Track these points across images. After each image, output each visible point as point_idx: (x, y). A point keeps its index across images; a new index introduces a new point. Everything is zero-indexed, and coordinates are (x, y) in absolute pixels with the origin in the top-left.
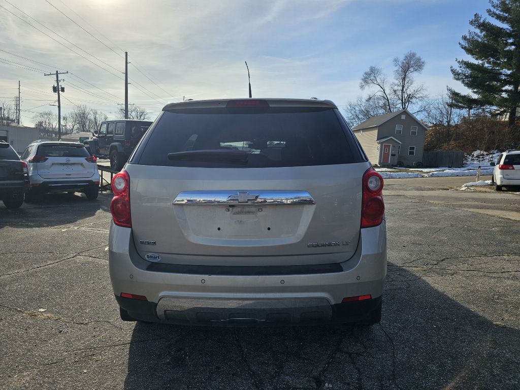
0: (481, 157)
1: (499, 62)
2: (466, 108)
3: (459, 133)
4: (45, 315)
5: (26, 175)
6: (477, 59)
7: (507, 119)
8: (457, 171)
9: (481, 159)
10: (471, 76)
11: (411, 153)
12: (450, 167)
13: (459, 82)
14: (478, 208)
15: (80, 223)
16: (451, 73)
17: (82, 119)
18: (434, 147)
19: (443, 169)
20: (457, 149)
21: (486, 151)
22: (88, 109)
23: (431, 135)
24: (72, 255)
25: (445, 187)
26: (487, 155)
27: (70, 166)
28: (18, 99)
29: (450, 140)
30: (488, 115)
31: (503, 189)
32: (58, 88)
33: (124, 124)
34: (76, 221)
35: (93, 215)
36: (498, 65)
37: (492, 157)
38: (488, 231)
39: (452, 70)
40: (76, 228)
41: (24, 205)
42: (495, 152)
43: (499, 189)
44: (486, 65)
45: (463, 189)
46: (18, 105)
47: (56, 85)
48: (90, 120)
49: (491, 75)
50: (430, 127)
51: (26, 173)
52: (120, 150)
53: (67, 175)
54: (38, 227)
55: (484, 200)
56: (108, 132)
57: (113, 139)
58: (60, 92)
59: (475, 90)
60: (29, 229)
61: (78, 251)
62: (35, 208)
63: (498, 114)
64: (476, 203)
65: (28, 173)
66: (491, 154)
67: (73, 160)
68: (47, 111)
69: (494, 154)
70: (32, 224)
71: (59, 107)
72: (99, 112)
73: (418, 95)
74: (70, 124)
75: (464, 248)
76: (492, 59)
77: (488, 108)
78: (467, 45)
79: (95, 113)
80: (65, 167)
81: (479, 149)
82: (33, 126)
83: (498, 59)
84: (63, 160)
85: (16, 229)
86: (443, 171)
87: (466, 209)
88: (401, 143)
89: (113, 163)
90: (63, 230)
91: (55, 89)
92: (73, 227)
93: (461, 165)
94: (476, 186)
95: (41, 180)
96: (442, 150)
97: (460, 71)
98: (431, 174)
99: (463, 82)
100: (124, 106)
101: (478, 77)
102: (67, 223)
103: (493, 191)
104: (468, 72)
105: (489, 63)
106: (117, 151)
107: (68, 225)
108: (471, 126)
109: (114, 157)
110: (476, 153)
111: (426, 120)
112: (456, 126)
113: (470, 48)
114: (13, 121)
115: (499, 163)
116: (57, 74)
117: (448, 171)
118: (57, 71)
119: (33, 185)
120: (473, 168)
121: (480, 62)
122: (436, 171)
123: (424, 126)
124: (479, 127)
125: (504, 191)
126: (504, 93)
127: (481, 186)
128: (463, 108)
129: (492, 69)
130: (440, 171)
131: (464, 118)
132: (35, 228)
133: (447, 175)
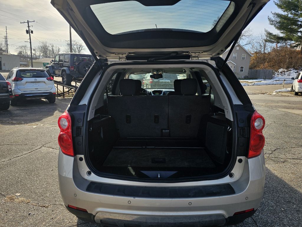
0: (284, 72)
1: (297, 13)
2: (276, 42)
3: (270, 58)
4: (20, 199)
5: (10, 90)
6: (284, 11)
7: (300, 49)
8: (269, 82)
9: (283, 74)
10: (280, 22)
11: (242, 71)
12: (265, 79)
13: (273, 26)
14: (287, 109)
15: (44, 121)
16: (268, 20)
17: (44, 49)
18: (255, 67)
19: (260, 80)
20: (269, 68)
21: (286, 69)
22: (48, 44)
23: (254, 59)
24: (40, 147)
25: (262, 92)
26: (287, 71)
27: (37, 83)
28: (6, 38)
29: (265, 62)
30: (289, 47)
31: (299, 94)
32: (29, 31)
33: (70, 56)
34: (42, 120)
35: (53, 115)
36: (297, 15)
37: (290, 73)
38: (298, 127)
39: (268, 19)
40: (42, 125)
41: (11, 108)
42: (292, 69)
43: (297, 94)
44: (290, 15)
45: (274, 94)
46: (6, 41)
47: (28, 29)
48: (50, 50)
49: (292, 21)
50: (253, 54)
51: (10, 89)
52: (68, 72)
53: (36, 89)
54: (18, 124)
55: (289, 102)
56: (60, 61)
57: (63, 65)
58: (31, 34)
59: (282, 31)
60: (13, 126)
61: (43, 143)
62: (17, 110)
63: (295, 46)
64: (285, 104)
65: (11, 89)
66: (289, 71)
67: (39, 79)
68: (24, 45)
69: (291, 71)
70: (15, 122)
71: (30, 43)
72: (55, 46)
73: (246, 34)
74: (38, 53)
75: (286, 140)
76: (293, 12)
77: (289, 42)
78: (279, 3)
79: (53, 46)
80: (34, 83)
81: (282, 68)
82: (16, 54)
83: (297, 12)
84: (33, 79)
85: (5, 126)
86: (260, 81)
87: (280, 109)
88: (235, 64)
89: (64, 80)
90: (34, 127)
91: (27, 32)
92: (40, 124)
93: (271, 78)
94: (282, 92)
95: (20, 92)
96: (260, 68)
97: (274, 19)
98: (253, 83)
99: (275, 26)
100: (69, 42)
101: (284, 23)
102: (37, 121)
103: (292, 95)
104: (278, 20)
105: (292, 14)
106: (66, 73)
107: (37, 123)
108: (278, 54)
109: (64, 77)
110: (280, 70)
111: (251, 50)
112: (269, 53)
113: (281, 4)
114: (4, 51)
115: (297, 78)
116: (28, 22)
117: (263, 82)
118: (28, 21)
119: (15, 95)
120: (278, 80)
121: (286, 13)
122: (256, 82)
123: (250, 53)
124: (283, 54)
125: (299, 95)
126: (299, 33)
127: (285, 92)
128: (274, 42)
129: (293, 18)
130: (258, 82)
131: (274, 48)
132: (16, 125)
133: (263, 84)
